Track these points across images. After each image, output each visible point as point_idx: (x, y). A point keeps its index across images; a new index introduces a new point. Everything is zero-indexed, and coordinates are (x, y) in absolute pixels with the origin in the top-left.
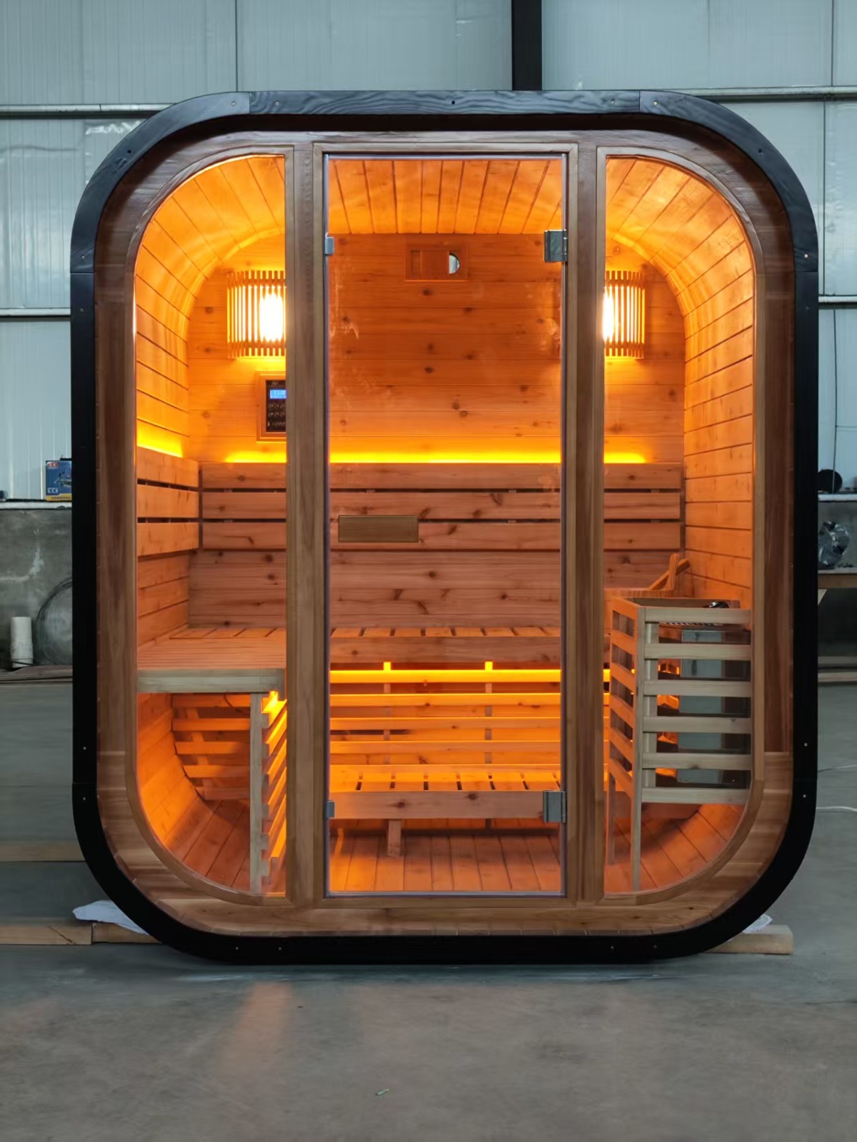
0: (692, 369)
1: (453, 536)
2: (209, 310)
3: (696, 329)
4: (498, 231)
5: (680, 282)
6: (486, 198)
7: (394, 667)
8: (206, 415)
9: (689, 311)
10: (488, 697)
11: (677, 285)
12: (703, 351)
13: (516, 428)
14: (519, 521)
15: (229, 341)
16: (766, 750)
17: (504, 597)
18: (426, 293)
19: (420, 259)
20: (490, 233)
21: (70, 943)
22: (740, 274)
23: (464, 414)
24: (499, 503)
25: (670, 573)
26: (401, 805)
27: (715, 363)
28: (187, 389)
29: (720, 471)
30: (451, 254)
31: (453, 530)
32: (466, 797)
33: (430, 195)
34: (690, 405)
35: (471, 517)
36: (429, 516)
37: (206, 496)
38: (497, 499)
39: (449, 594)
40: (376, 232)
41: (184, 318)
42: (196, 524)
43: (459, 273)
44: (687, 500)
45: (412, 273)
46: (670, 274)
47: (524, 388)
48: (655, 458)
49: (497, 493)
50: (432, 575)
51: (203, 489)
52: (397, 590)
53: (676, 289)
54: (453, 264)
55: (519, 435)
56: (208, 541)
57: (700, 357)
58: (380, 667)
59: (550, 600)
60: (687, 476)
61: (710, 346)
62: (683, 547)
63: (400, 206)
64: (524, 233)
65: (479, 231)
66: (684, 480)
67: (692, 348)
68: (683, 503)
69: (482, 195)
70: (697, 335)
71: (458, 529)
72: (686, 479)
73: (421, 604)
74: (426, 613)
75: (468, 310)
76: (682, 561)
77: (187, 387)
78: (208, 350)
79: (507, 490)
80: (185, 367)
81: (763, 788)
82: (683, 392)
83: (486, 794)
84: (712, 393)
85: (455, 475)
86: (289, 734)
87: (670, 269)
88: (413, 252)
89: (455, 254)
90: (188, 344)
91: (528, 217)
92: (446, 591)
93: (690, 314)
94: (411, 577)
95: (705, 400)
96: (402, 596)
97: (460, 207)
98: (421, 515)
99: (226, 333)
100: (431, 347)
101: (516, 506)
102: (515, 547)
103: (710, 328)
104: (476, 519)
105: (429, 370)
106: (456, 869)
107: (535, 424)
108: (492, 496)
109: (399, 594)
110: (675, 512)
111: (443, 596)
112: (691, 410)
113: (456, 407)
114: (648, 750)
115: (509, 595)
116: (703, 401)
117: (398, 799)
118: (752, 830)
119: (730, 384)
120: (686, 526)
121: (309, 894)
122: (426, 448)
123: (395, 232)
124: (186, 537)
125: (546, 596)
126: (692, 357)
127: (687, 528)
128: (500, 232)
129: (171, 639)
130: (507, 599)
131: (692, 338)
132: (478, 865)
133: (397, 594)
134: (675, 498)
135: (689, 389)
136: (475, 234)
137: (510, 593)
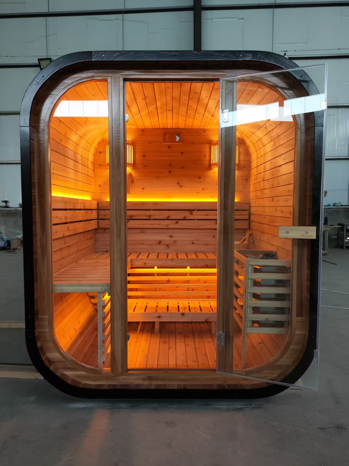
0: (254, 172)
1: (177, 224)
2: (100, 153)
3: (256, 158)
4: (192, 127)
5: (251, 143)
6: (188, 112)
7: (158, 268)
8: (100, 186)
9: (253, 153)
10: (188, 278)
11: (249, 144)
12: (259, 165)
13: (197, 190)
14: (198, 220)
15: (107, 162)
16: (297, 317)
17: (193, 243)
18: (169, 147)
19: (167, 137)
20: (189, 128)
21: (36, 378)
22: (279, 135)
23: (181, 186)
24: (191, 214)
25: (247, 236)
26: (159, 317)
27: (265, 168)
28: (94, 178)
29: (267, 205)
30: (177, 135)
31: (177, 223)
32: (180, 315)
33: (169, 110)
34: (253, 183)
35: (183, 218)
36: (170, 218)
37: (100, 212)
38: (191, 213)
39: (176, 242)
40: (153, 128)
41: (92, 155)
42: (96, 221)
43: (179, 141)
44: (251, 213)
45: (165, 141)
46: (247, 141)
47: (200, 178)
48: (241, 200)
49: (191, 211)
50: (171, 236)
51: (98, 209)
52: (160, 241)
53: (249, 146)
54: (178, 139)
55: (198, 193)
56: (100, 226)
57: (258, 167)
58: (154, 268)
59: (208, 244)
60: (251, 206)
61: (262, 163)
62: (249, 228)
63: (159, 116)
64: (200, 128)
65: (186, 127)
66: (250, 207)
67: (254, 164)
68: (250, 214)
69: (187, 110)
70: (256, 160)
71: (179, 222)
72: (251, 207)
73: (167, 245)
74: (169, 248)
75: (182, 153)
76: (250, 233)
77: (94, 177)
78: (100, 165)
79: (194, 210)
80: (93, 171)
81: (295, 331)
82: (250, 179)
83: (187, 314)
84: (263, 179)
85: (178, 205)
86: (112, 310)
87: (247, 139)
88: (165, 134)
89: (178, 135)
90: (94, 164)
91: (202, 121)
92: (175, 241)
93: (253, 154)
94: (164, 237)
95: (260, 181)
96: (161, 243)
97: (179, 116)
98: (167, 218)
99: (106, 160)
100: (170, 165)
101: (197, 215)
102: (197, 228)
103: (262, 157)
104: (184, 219)
105: (170, 172)
106: (177, 340)
107: (203, 189)
108: (190, 212)
109: (161, 242)
110: (247, 217)
111: (174, 243)
112: (253, 185)
113: (178, 183)
114: (249, 313)
115: (194, 243)
116: (259, 181)
117: (158, 315)
118: (291, 347)
119: (273, 175)
120: (250, 221)
121: (120, 370)
122: (169, 197)
123: (159, 128)
124: (93, 225)
125: (206, 243)
126: (254, 167)
127: (251, 222)
128: (193, 128)
129: (85, 259)
130: (194, 244)
131: (254, 161)
132: (185, 339)
133: (160, 242)
134: (247, 212)
135: (252, 178)
136: (184, 128)
137: (195, 242)
